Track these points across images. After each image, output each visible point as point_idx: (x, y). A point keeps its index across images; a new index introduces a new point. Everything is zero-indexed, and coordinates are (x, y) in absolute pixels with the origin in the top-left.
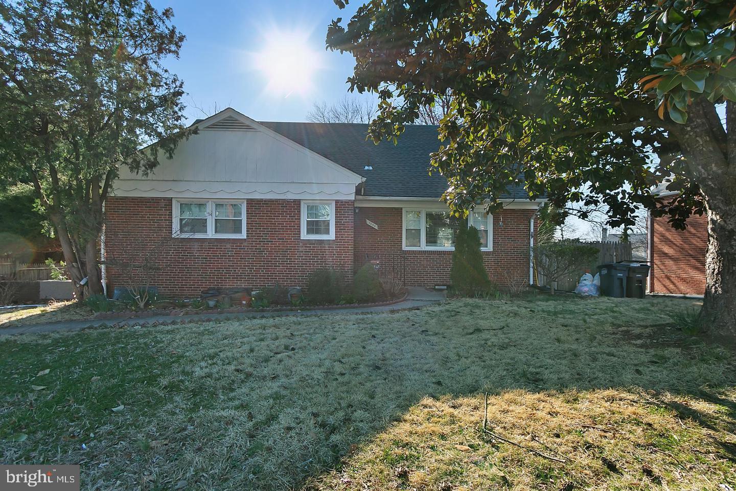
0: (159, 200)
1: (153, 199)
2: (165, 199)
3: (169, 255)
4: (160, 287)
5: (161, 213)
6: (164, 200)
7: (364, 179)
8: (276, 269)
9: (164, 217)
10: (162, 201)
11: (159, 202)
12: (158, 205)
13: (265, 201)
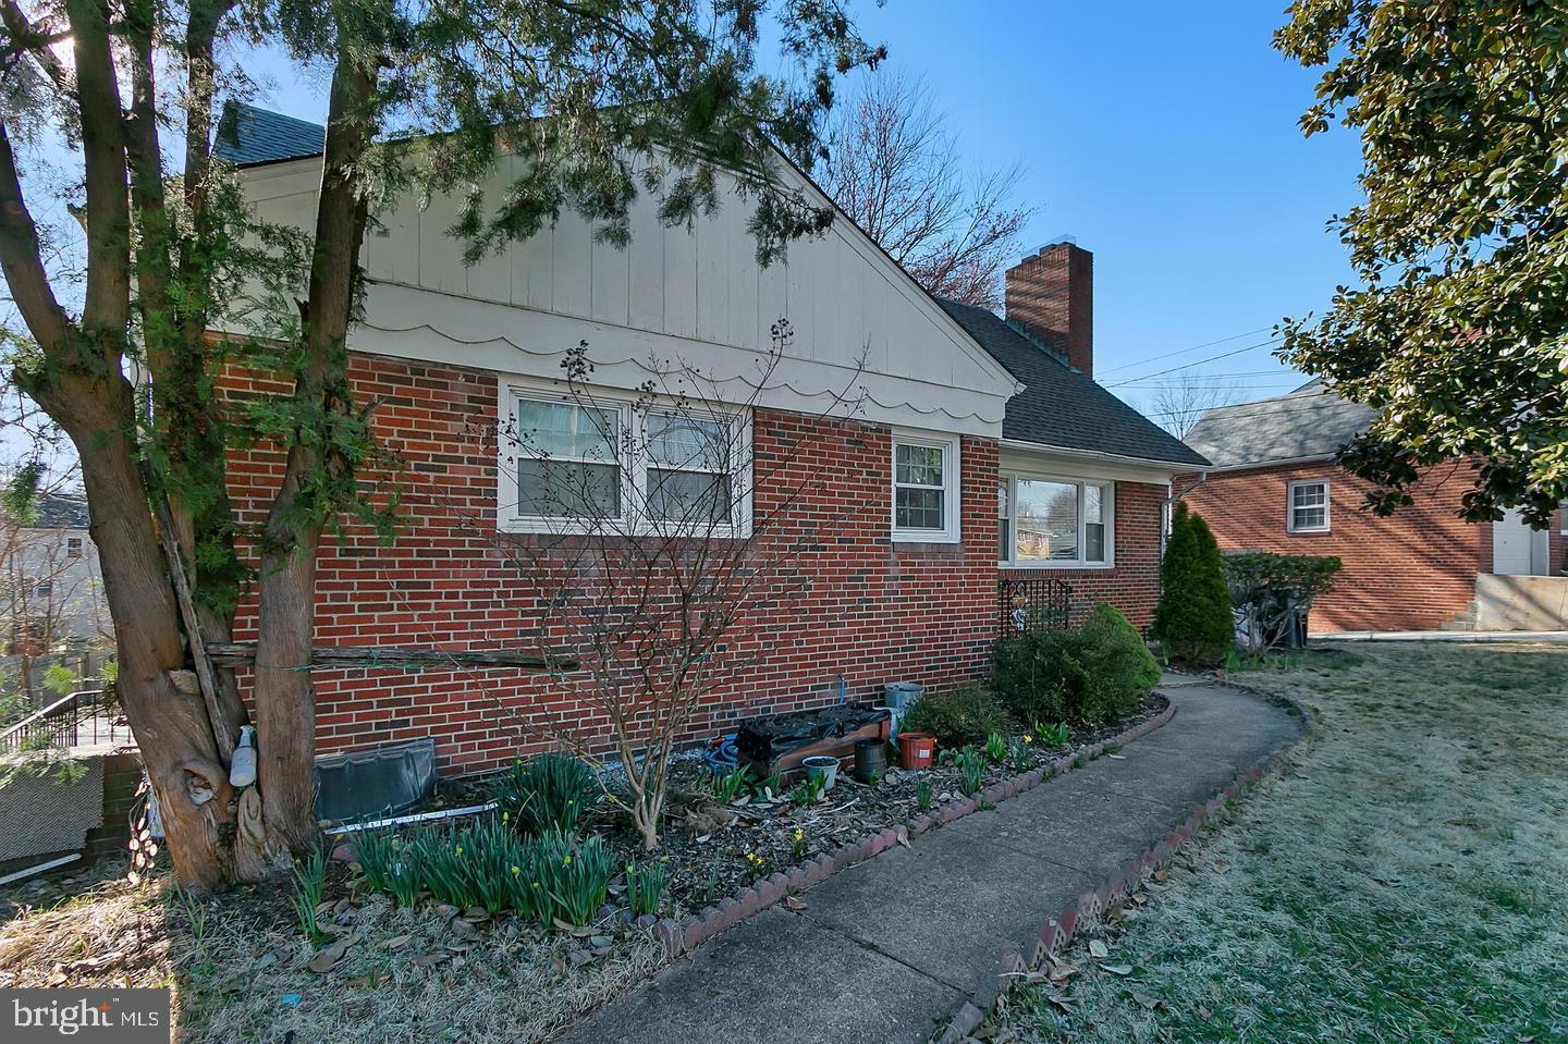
0: (442, 375)
1: (418, 367)
2: (471, 374)
3: (486, 605)
4: (448, 740)
5: (454, 428)
6: (469, 379)
7: (1022, 388)
8: (835, 633)
9: (465, 450)
10: (461, 380)
11: (445, 386)
12: (447, 397)
13: (807, 421)
